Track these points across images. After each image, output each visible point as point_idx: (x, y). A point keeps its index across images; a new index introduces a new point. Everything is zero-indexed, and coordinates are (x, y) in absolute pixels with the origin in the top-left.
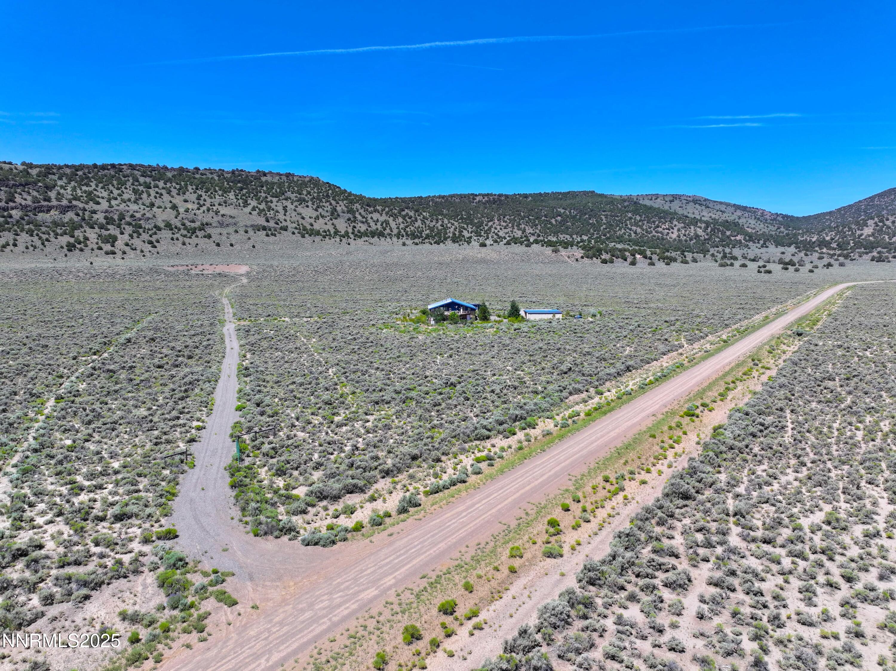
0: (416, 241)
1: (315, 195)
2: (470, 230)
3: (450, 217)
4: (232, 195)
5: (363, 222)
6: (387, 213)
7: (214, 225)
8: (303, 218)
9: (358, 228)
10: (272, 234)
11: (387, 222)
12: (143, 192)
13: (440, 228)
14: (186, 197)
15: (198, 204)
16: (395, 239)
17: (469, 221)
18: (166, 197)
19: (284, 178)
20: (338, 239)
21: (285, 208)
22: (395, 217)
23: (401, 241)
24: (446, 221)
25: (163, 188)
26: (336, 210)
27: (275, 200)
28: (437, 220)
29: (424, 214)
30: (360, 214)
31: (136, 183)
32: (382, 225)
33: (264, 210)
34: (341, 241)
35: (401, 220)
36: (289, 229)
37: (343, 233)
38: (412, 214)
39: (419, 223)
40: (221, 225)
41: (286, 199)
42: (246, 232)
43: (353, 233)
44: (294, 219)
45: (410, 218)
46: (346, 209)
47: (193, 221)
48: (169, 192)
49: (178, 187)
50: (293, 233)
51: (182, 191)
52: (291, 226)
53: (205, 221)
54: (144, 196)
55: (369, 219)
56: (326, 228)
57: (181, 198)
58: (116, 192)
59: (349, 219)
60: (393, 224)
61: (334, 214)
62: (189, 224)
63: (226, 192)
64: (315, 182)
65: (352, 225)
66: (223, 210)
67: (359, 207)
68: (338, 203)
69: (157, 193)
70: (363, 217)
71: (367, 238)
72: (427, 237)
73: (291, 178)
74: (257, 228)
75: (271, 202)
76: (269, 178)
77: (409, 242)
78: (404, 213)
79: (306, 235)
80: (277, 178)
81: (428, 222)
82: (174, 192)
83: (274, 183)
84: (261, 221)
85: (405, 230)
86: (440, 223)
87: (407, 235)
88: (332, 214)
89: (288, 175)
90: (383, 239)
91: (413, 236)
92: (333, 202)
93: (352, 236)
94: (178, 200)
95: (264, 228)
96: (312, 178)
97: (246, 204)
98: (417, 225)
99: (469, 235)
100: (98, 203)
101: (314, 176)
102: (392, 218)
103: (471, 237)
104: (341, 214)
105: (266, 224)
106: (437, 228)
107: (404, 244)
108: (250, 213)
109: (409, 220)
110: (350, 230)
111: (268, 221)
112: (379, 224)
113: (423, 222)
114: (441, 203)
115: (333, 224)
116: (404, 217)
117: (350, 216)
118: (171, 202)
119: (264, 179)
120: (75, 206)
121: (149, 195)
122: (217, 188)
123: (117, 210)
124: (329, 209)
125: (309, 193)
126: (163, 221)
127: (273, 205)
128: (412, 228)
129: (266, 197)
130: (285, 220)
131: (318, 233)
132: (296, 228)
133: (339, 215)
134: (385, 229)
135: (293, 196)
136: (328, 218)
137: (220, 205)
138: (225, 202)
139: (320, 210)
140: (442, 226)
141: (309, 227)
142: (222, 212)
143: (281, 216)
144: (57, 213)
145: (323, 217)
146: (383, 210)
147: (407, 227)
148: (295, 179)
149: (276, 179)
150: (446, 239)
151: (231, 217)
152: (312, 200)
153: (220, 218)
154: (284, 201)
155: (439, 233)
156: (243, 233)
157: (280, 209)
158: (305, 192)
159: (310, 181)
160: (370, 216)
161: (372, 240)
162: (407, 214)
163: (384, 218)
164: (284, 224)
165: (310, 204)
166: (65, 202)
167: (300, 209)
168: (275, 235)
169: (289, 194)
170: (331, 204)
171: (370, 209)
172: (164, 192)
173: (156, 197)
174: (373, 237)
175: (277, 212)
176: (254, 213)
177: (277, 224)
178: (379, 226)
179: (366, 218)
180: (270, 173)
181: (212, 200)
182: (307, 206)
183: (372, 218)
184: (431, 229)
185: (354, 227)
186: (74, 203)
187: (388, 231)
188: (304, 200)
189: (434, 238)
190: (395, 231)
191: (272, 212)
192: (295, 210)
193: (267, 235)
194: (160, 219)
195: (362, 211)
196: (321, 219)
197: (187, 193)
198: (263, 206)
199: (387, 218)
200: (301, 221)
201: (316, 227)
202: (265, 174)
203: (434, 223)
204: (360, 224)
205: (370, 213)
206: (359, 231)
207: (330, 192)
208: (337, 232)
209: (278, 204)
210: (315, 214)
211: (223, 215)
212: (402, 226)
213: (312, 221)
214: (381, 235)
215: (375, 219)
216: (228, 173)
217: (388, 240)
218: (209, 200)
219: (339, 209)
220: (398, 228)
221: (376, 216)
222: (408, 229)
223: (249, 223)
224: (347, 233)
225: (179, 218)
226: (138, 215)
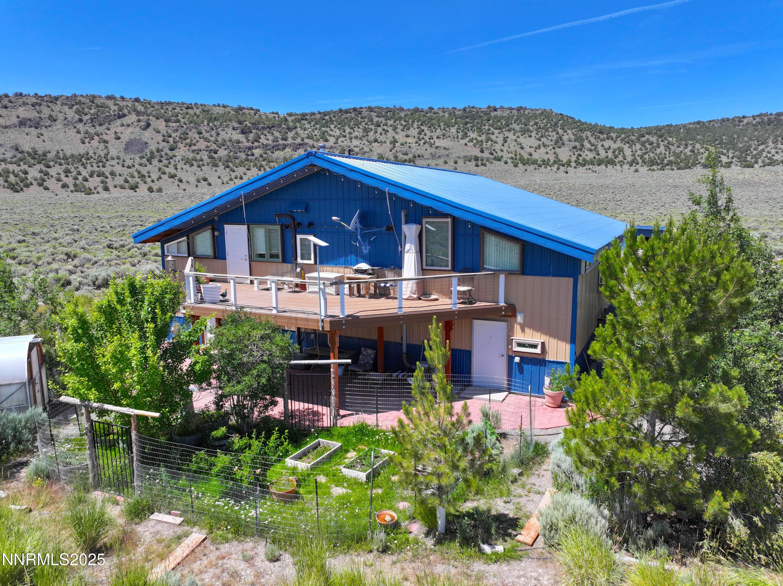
0: (655, 167)
1: (542, 125)
2: (731, 155)
3: (702, 142)
4: (453, 130)
5: (591, 150)
6: (622, 140)
7: (425, 157)
8: (522, 148)
9: (584, 155)
10: (482, 165)
11: (621, 150)
12: (371, 130)
13: (689, 153)
14: (409, 132)
15: (418, 138)
16: (626, 167)
17: (732, 145)
18: (391, 133)
19: (515, 112)
20: (555, 168)
21: (505, 140)
22: (631, 143)
23: (633, 168)
24: (698, 146)
25: (391, 126)
26: (561, 138)
27: (497, 131)
28: (686, 145)
29: (670, 139)
30: (589, 142)
31: (370, 123)
32: (614, 152)
33: (482, 141)
34: (558, 169)
35: (638, 146)
36: (504, 159)
37: (565, 161)
38: (654, 139)
39: (662, 149)
40: (433, 156)
41: (509, 130)
42: (456, 163)
43: (575, 162)
44: (512, 149)
45: (651, 144)
46: (573, 137)
47: (406, 154)
48: (395, 129)
49: (404, 123)
50: (506, 163)
51: (406, 127)
52: (506, 156)
53: (418, 153)
54: (371, 134)
55: (599, 147)
56: (546, 157)
57: (404, 133)
58: (348, 130)
59: (575, 148)
60: (628, 152)
61: (559, 143)
62: (402, 156)
63: (449, 126)
64: (546, 114)
65: (577, 153)
66: (439, 143)
67: (589, 134)
68: (565, 132)
69: (384, 130)
70: (593, 145)
71: (591, 166)
72: (670, 163)
73: (522, 111)
74: (467, 159)
75: (493, 134)
76: (499, 113)
77: (644, 170)
78: (643, 139)
79: (520, 165)
80: (508, 112)
81: (673, 148)
82: (400, 127)
83: (502, 117)
84: (476, 152)
85: (642, 157)
86: (690, 148)
87: (644, 162)
88: (557, 142)
89: (520, 109)
90: (610, 167)
91: (652, 163)
92: (561, 131)
93: (573, 164)
94: (401, 137)
95: (476, 159)
96: (545, 110)
97: (465, 135)
98: (658, 151)
99: (730, 160)
100: (327, 141)
101: (548, 108)
102: (627, 145)
103: (731, 163)
104: (566, 143)
105: (479, 155)
106: (685, 154)
107: (636, 171)
108: (466, 145)
109: (648, 147)
110: (574, 158)
111: (482, 151)
112: (610, 152)
113: (667, 148)
114: (695, 129)
115: (555, 153)
116: (643, 144)
117: (577, 144)
118: (394, 137)
119: (493, 114)
120: (306, 144)
121: (376, 132)
122: (442, 124)
123: (340, 146)
124: (554, 138)
125: (536, 124)
126: (378, 154)
127: (493, 137)
128: (652, 155)
129: (489, 130)
130: (502, 151)
131: (535, 162)
132: (512, 158)
133: (563, 144)
134: (616, 157)
135: (517, 128)
136: (551, 147)
137: (438, 137)
138: (444, 135)
139: (544, 140)
140: (692, 151)
141: (526, 156)
142: (436, 145)
143: (498, 147)
144: (290, 150)
145: (545, 146)
146: (617, 138)
147: (645, 154)
148: (526, 112)
149: (506, 113)
150: (694, 165)
151: (445, 148)
152: (537, 130)
153: (434, 149)
154: (506, 133)
155: (687, 158)
156: (452, 163)
157: (500, 140)
158: (531, 123)
159: (542, 114)
160: (600, 144)
161: (597, 168)
162: (648, 140)
163: (619, 144)
164: (500, 154)
165: (533, 134)
166: (299, 141)
167: (522, 140)
168: (485, 165)
169: (515, 126)
170: (557, 133)
171: (602, 136)
172: (390, 129)
173: (381, 134)
174: (599, 165)
175: (496, 142)
176: (471, 144)
177: (492, 154)
178: (610, 154)
179: (596, 146)
180: (502, 108)
181: (432, 134)
182: (530, 136)
183: (603, 146)
184: (677, 156)
185: (580, 155)
186: (306, 141)
187: (620, 158)
188: (528, 130)
189: (677, 163)
190: (629, 158)
191: (490, 143)
192: (516, 141)
193: (477, 166)
194: (375, 153)
195: (592, 140)
196: (542, 148)
197: (412, 129)
198: (483, 137)
199: (622, 145)
200: (520, 150)
201: (536, 156)
202: (495, 110)
203: (681, 149)
204: (587, 152)
205: (602, 140)
206: (584, 160)
207: (561, 122)
208: (558, 162)
209: (499, 136)
210: (537, 143)
211: (437, 148)
212: (639, 152)
213: (532, 150)
214: (609, 162)
215: (606, 146)
216: (460, 110)
217: (618, 167)
218: (429, 134)
219: (565, 138)
220: (633, 155)
221: (607, 143)
222: (646, 156)
223: (462, 154)
224: (570, 161)
225: (394, 151)
226: (357, 150)
